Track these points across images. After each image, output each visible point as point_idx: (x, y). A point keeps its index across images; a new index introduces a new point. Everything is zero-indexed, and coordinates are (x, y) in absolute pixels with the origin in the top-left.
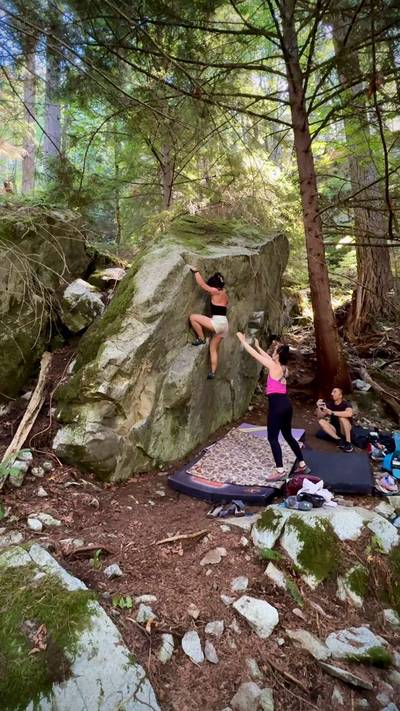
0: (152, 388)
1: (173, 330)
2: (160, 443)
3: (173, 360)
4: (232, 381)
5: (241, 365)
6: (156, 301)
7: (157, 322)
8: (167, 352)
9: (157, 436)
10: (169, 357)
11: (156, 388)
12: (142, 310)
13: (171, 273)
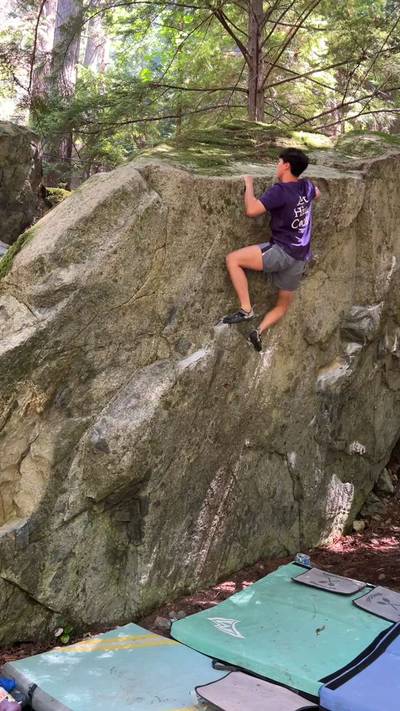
0: (45, 450)
1: (110, 326)
2: (72, 576)
3: (110, 393)
4: (293, 457)
5: (320, 423)
6: (60, 260)
7: (61, 306)
8: (93, 373)
9: (65, 560)
10: (100, 385)
11: (57, 451)
12: (29, 279)
13: (103, 205)
